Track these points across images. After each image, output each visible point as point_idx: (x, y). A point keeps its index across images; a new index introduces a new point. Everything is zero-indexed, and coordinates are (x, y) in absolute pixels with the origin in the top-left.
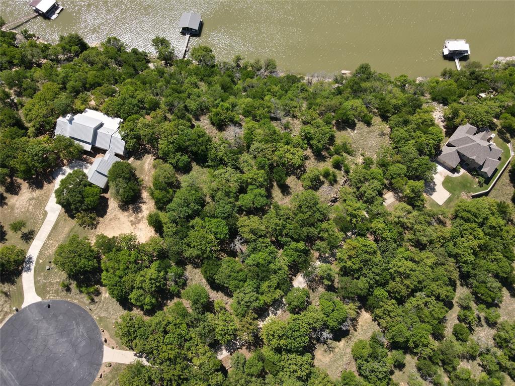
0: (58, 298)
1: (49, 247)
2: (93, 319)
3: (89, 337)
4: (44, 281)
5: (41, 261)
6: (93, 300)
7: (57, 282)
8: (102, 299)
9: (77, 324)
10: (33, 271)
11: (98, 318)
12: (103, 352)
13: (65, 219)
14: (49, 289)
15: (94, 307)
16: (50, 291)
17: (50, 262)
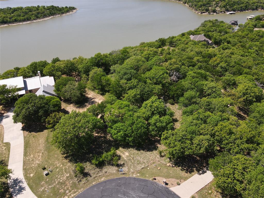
0: (81, 191)
1: (32, 160)
2: (134, 178)
3: (149, 194)
4: (50, 187)
5: (32, 175)
6: (118, 166)
7: (67, 177)
8: (125, 159)
9: (125, 194)
10: (27, 188)
11: (138, 175)
12: (175, 194)
13: (34, 137)
14: (62, 190)
15: (125, 169)
16: (65, 191)
17: (44, 169)
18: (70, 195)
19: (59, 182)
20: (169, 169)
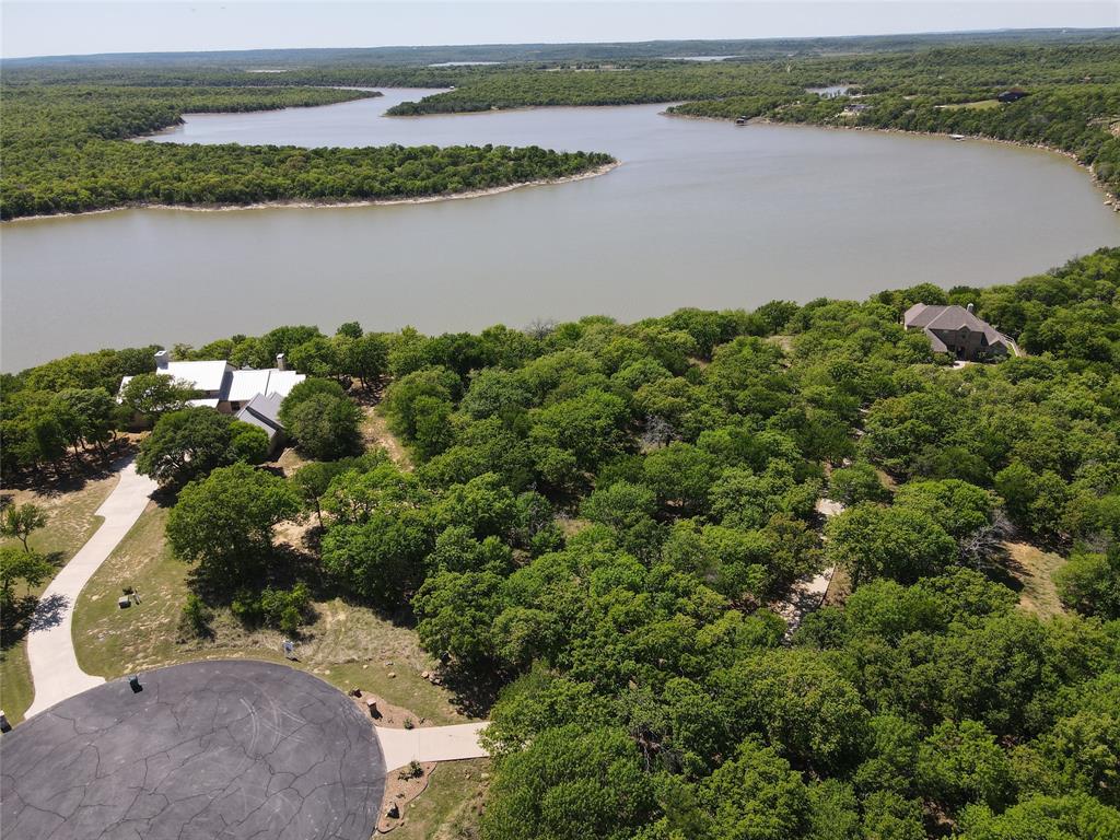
0: (168, 664)
1: (119, 569)
2: (311, 677)
3: (311, 721)
4: (112, 632)
5: (95, 598)
7: (161, 625)
8: (328, 626)
9: (257, 703)
10: (67, 622)
11: (328, 672)
12: (377, 743)
14: (131, 649)
15: (306, 650)
16: (137, 652)
17: (128, 592)
18: (141, 664)
19: (137, 629)
20: (419, 684)
